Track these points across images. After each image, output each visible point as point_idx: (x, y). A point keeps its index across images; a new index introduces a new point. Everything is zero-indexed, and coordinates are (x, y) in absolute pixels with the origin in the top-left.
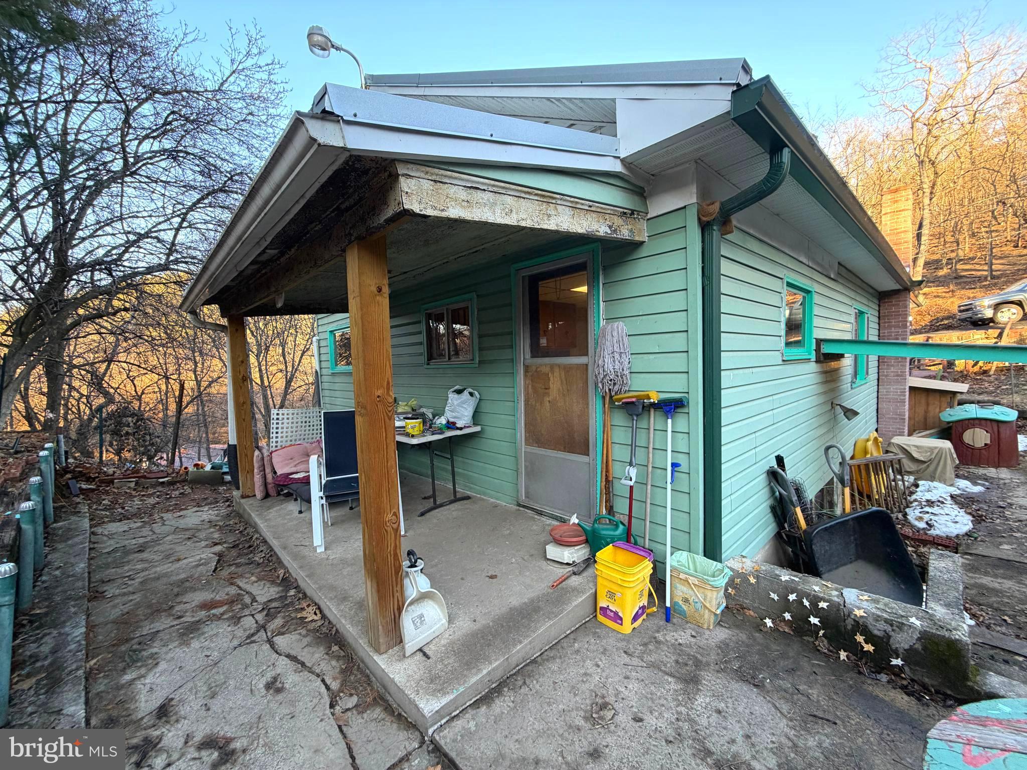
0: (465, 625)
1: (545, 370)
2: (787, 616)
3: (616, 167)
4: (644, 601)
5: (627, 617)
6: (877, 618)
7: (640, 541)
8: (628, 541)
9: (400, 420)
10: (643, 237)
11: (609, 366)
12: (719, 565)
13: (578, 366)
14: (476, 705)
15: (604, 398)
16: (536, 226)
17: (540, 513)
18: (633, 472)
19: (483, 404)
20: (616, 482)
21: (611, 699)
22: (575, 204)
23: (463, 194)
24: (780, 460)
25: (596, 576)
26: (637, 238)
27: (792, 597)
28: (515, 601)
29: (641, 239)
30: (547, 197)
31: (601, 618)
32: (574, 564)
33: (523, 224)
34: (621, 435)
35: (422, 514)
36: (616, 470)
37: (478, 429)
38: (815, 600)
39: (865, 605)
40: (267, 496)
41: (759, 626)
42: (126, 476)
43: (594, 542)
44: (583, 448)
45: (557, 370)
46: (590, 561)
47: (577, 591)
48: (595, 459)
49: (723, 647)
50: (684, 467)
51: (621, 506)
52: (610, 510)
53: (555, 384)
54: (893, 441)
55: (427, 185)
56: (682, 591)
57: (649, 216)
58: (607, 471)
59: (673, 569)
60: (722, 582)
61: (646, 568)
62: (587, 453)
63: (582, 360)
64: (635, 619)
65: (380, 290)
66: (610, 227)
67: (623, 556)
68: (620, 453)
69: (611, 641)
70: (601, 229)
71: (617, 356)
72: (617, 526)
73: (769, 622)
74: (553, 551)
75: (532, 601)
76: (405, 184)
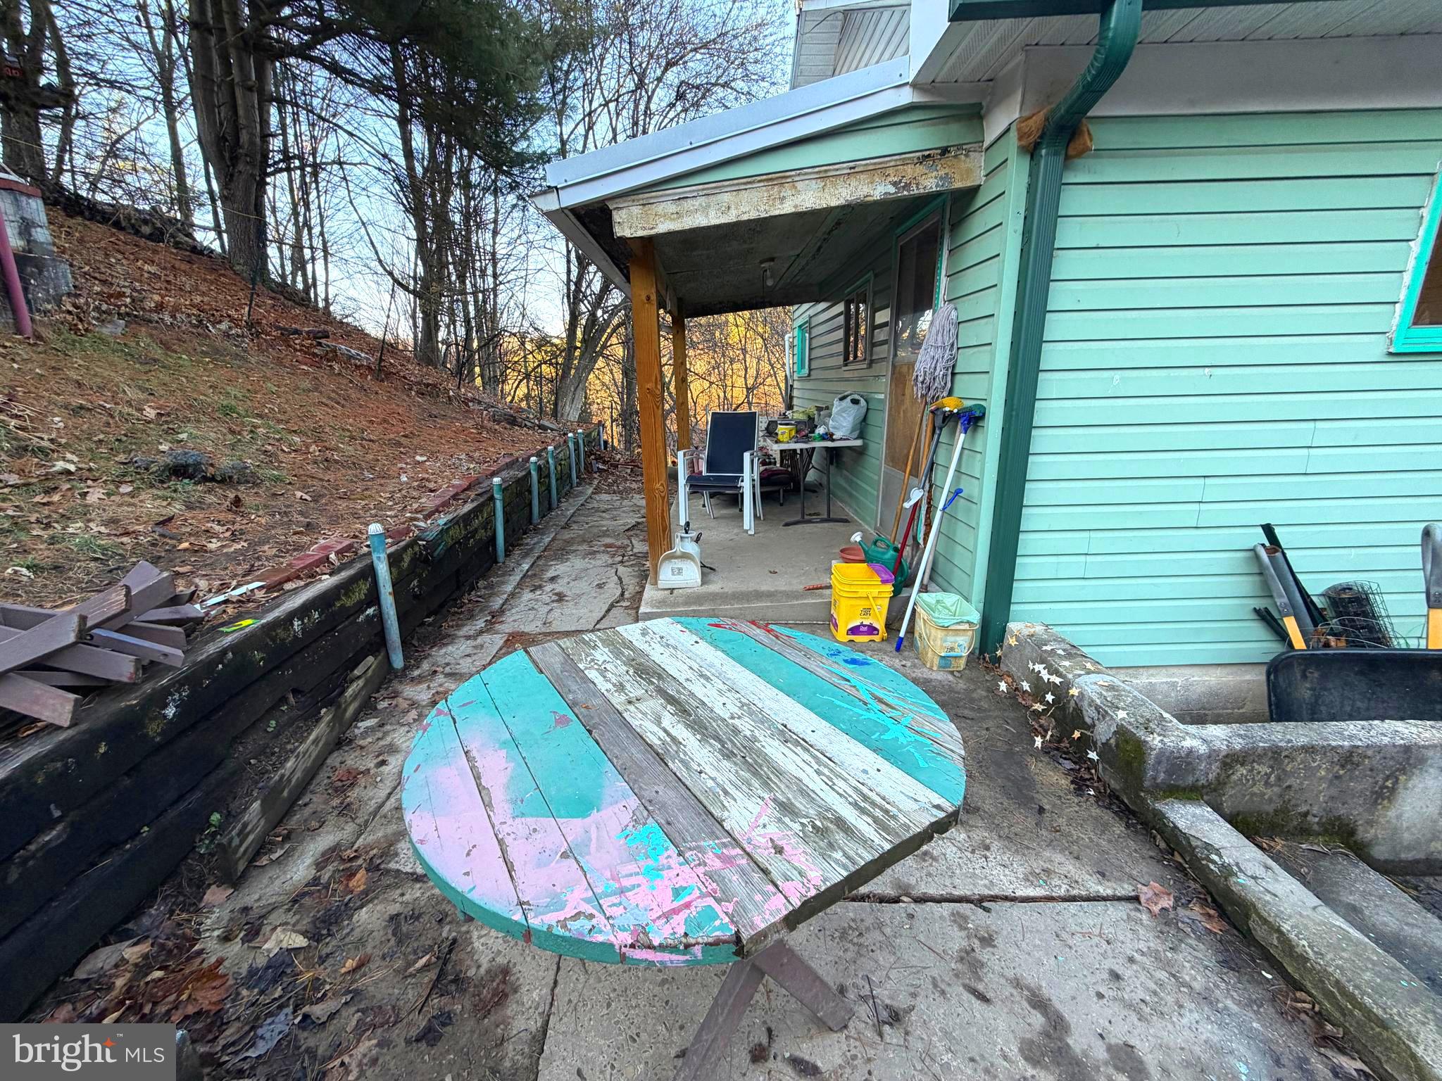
3: (906, 97)
4: (874, 622)
10: (978, 178)
16: (763, 215)
18: (916, 494)
19: (871, 413)
22: (824, 174)
23: (672, 208)
24: (1269, 533)
26: (958, 185)
27: (1038, 667)
28: (764, 588)
29: (977, 183)
30: (778, 179)
31: (831, 625)
33: (745, 217)
35: (787, 525)
38: (1053, 672)
42: (627, 464)
47: (820, 597)
53: (909, 390)
55: (636, 210)
56: (919, 625)
57: (986, 144)
59: (916, 602)
64: (855, 632)
65: (648, 298)
66: (895, 184)
70: (879, 190)
72: (888, 551)
75: (776, 591)
76: (617, 217)
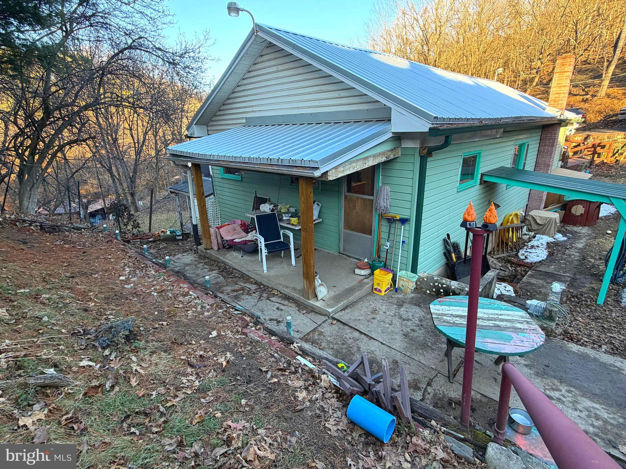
0: (332, 293)
1: (355, 199)
2: (434, 290)
4: (389, 286)
5: (383, 291)
6: (458, 289)
7: (389, 267)
8: (385, 267)
9: (286, 217)
11: (382, 204)
12: (415, 275)
13: (369, 200)
14: (341, 310)
15: (379, 216)
17: (350, 257)
18: (388, 244)
19: (321, 209)
20: (382, 246)
21: (378, 309)
23: (342, 169)
24: (448, 235)
25: (373, 279)
26: (396, 156)
27: (436, 284)
28: (347, 287)
29: (399, 156)
31: (374, 291)
32: (365, 275)
34: (385, 228)
35: (298, 257)
36: (382, 242)
37: (321, 220)
38: (442, 284)
39: (456, 285)
40: (219, 249)
41: (425, 293)
42: (134, 238)
43: (373, 268)
44: (369, 232)
45: (360, 200)
46: (372, 274)
47: (367, 284)
48: (374, 237)
49: (413, 298)
50: (407, 242)
51: (383, 255)
52: (379, 257)
53: (359, 205)
54: (530, 213)
55: (334, 171)
56: (402, 283)
57: (402, 146)
58: (379, 241)
59: (399, 276)
60: (415, 280)
61: (391, 276)
62: (371, 234)
63: (371, 198)
64: (386, 291)
66: (386, 157)
67: (383, 272)
68: (384, 235)
69: (378, 297)
70: (383, 159)
71: (385, 200)
72: (381, 262)
73: (428, 292)
74: (357, 271)
75: (352, 286)
